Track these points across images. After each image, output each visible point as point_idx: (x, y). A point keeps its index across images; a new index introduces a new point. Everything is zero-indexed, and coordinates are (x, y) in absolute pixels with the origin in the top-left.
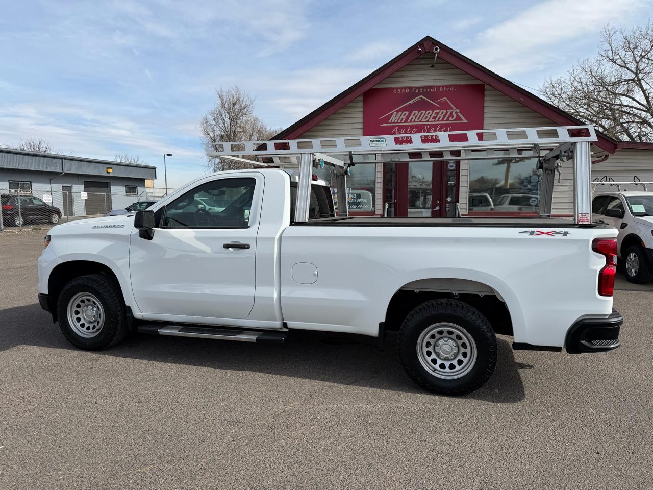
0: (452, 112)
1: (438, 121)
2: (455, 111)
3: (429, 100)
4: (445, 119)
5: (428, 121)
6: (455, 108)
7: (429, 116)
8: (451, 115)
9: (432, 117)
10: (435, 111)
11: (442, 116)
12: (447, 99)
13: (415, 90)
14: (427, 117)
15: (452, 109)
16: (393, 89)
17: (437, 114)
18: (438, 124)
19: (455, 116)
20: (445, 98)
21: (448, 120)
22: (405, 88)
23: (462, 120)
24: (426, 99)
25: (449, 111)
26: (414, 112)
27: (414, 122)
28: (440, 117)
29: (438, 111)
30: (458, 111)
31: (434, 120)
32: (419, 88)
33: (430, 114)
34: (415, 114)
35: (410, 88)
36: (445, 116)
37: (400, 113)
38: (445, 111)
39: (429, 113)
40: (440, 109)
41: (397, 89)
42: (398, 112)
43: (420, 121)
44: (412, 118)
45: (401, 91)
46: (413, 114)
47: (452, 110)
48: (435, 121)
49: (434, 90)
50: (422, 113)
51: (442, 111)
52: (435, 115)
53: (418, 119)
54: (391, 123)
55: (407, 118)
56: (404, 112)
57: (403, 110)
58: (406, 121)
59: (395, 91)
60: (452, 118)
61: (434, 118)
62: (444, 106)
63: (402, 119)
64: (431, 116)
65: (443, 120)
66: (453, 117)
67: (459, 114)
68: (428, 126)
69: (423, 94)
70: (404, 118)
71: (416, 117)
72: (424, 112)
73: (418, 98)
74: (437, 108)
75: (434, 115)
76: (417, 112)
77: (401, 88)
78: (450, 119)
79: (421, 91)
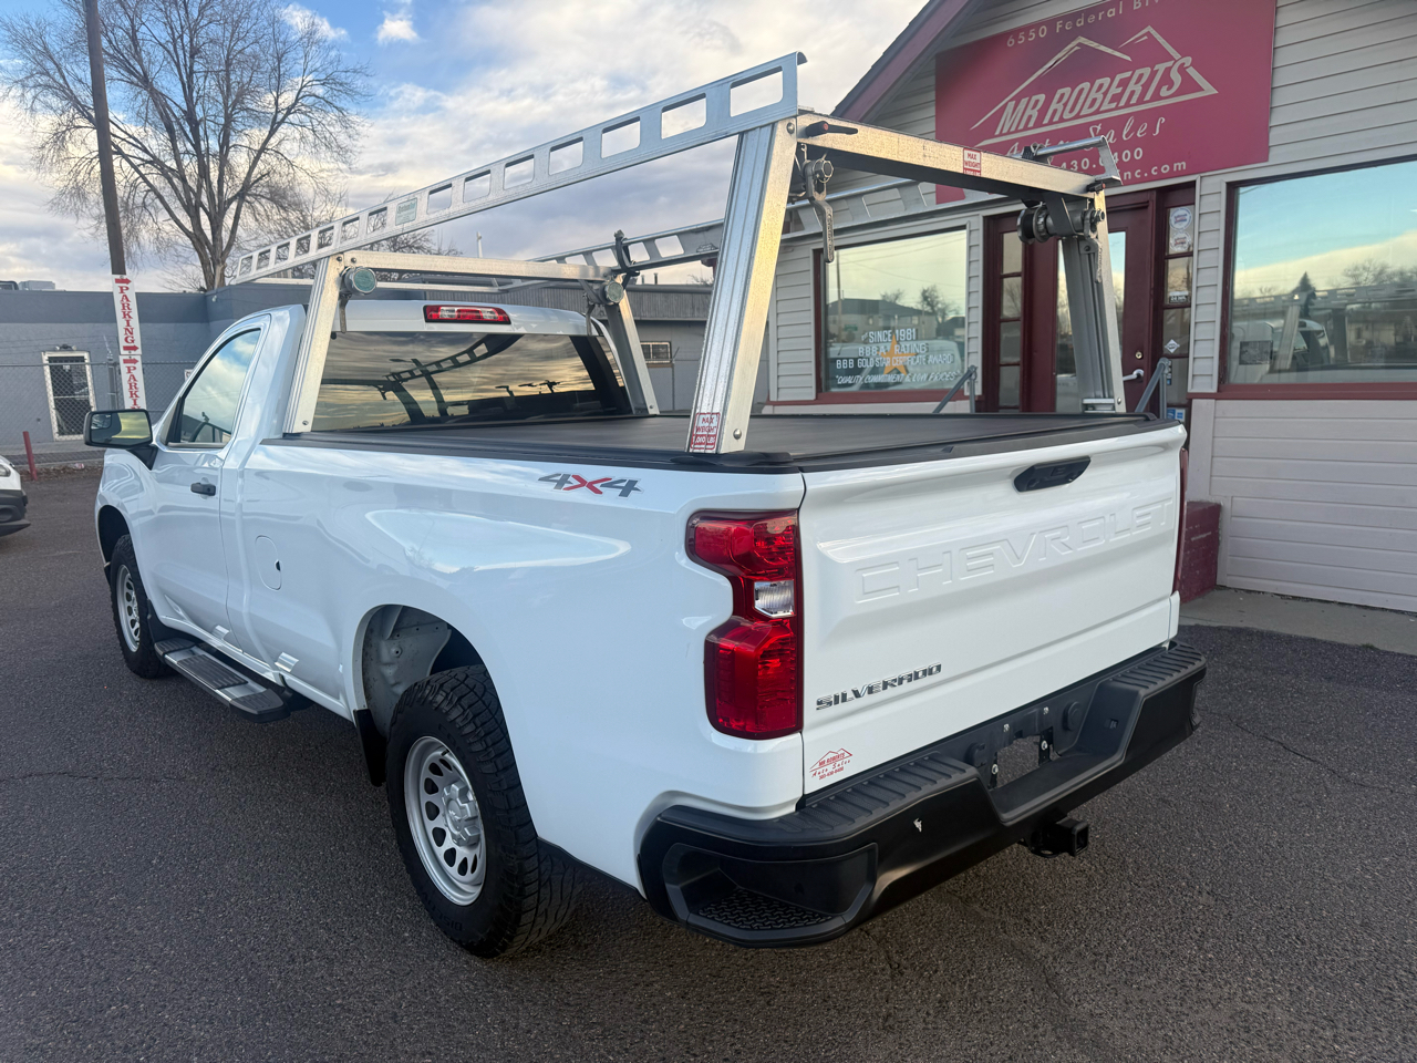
0: (1168, 70)
1: (1128, 105)
2: (1179, 63)
3: (1103, 48)
4: (1147, 98)
5: (1097, 112)
6: (1176, 55)
7: (1100, 96)
8: (1166, 80)
9: (1109, 96)
10: (1119, 77)
11: (1138, 89)
12: (1153, 32)
13: (1064, 25)
14: (1094, 100)
15: (1170, 58)
16: (1006, 35)
17: (1124, 83)
18: (1129, 115)
19: (1177, 78)
20: (1149, 29)
21: (1156, 97)
22: (1036, 26)
23: (1201, 89)
24: (1094, 45)
25: (1161, 67)
26: (1060, 92)
27: (1062, 120)
28: (1133, 93)
29: (1128, 74)
30: (1188, 60)
31: (1114, 105)
32: (1073, 16)
33: (1104, 90)
34: (1062, 95)
35: (1051, 23)
36: (1146, 87)
37: (1025, 101)
38: (1147, 71)
39: (1101, 86)
40: (1132, 67)
41: (1015, 33)
42: (1017, 99)
43: (1078, 117)
44: (1055, 111)
45: (1027, 36)
46: (1057, 96)
47: (1170, 64)
48: (1117, 108)
49: (1117, 11)
50: (1081, 91)
51: (1138, 72)
52: (1120, 90)
53: (1071, 111)
54: (1001, 135)
55: (1043, 112)
56: (1034, 98)
57: (1028, 92)
58: (1039, 124)
59: (1011, 42)
60: (1168, 89)
61: (1116, 98)
62: (1149, 55)
63: (1030, 117)
64: (1105, 94)
65: (1141, 101)
66: (1171, 84)
67: (1192, 72)
68: (1099, 128)
69: (1087, 31)
70: (1035, 114)
71: (1065, 105)
72: (1086, 85)
73: (1072, 46)
74: (1125, 66)
75: (1115, 90)
76: (1067, 90)
77: (1026, 29)
78: (1164, 92)
79: (1080, 23)
